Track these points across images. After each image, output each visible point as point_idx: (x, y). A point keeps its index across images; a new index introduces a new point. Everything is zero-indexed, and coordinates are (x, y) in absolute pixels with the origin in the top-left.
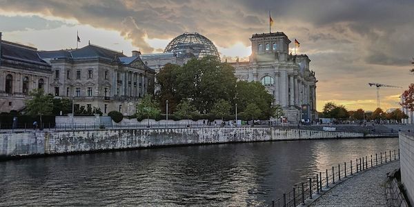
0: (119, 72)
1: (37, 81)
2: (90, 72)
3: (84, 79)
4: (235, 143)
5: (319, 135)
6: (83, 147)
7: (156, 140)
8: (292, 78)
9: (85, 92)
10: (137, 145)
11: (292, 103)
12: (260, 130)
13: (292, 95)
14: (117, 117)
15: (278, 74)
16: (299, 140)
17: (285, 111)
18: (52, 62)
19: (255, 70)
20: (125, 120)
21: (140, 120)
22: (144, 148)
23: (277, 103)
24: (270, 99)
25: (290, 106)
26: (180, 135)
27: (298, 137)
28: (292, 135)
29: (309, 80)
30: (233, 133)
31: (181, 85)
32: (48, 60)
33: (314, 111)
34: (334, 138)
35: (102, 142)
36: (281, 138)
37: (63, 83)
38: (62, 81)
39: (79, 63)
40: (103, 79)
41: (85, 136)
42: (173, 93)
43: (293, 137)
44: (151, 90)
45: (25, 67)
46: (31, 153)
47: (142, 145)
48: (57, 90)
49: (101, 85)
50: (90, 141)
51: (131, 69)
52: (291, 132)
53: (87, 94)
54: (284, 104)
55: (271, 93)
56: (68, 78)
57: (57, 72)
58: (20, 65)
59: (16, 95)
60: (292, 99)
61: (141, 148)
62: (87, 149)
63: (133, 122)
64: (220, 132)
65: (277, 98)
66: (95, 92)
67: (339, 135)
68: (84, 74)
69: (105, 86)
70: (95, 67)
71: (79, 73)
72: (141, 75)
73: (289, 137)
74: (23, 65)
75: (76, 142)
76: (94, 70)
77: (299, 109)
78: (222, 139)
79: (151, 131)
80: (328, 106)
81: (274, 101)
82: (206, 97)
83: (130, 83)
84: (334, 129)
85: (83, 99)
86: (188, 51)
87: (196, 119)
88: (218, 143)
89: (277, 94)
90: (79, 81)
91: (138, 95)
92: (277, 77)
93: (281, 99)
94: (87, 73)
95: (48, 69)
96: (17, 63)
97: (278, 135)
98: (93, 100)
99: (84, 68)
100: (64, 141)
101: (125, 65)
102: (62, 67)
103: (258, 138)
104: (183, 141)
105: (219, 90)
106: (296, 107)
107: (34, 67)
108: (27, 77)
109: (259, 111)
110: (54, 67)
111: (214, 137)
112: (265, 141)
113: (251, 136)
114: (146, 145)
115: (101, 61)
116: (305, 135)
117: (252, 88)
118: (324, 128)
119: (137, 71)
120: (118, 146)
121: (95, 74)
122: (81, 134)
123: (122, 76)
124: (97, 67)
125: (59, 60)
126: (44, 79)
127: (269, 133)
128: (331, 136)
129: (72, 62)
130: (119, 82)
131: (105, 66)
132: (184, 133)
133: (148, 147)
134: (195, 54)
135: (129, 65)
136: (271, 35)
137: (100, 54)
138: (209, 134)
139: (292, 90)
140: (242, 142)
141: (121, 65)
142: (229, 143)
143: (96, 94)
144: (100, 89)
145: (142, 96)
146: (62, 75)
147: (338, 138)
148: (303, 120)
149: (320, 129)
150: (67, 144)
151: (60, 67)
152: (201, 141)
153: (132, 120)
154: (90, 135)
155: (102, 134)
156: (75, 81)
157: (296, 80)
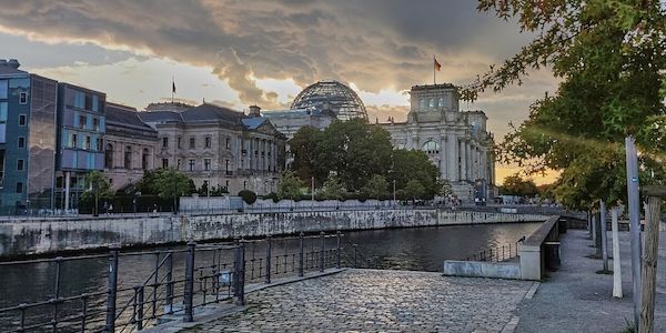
0: (244, 138)
1: (141, 152)
2: (207, 139)
3: (200, 149)
4: (393, 228)
5: (497, 218)
6: (221, 234)
7: (301, 225)
8: (463, 144)
9: (200, 164)
10: (280, 232)
11: (464, 177)
12: (424, 213)
13: (464, 167)
14: (249, 197)
15: (446, 140)
16: (472, 224)
17: (454, 188)
18: (158, 126)
19: (415, 133)
20: (259, 201)
21: (276, 201)
22: (287, 235)
23: (444, 177)
24: (435, 171)
25: (460, 181)
26: (328, 219)
27: (470, 221)
28: (462, 218)
29: (486, 145)
30: (390, 217)
31: (322, 155)
32: (153, 124)
33: (492, 185)
34: (516, 222)
35: (242, 227)
36: (449, 223)
37: (173, 153)
38: (171, 151)
39: (194, 127)
40: (224, 148)
41: (222, 221)
42: (312, 166)
43: (465, 222)
44: (281, 161)
45: (127, 134)
46: (166, 241)
47: (286, 231)
48: (165, 162)
49: (222, 157)
50: (228, 226)
51: (258, 135)
52: (461, 214)
53: (204, 167)
54: (453, 178)
55: (436, 163)
56: (179, 147)
57: (166, 140)
58: (121, 131)
59: (118, 170)
60: (464, 172)
61: (284, 235)
62: (226, 237)
63: (269, 203)
64: (375, 216)
65: (443, 171)
66: (215, 165)
67: (522, 218)
68: (200, 142)
69: (225, 156)
70: (214, 133)
71: (192, 141)
72: (270, 142)
73: (459, 221)
74: (125, 132)
75: (213, 228)
76: (213, 138)
77: (472, 183)
78: (379, 224)
79: (295, 215)
80: (509, 180)
81: (440, 174)
82: (356, 172)
83: (256, 153)
84: (514, 211)
85: (199, 174)
86: (326, 107)
87: (344, 198)
88: (373, 229)
89: (443, 165)
90: (192, 151)
91: (267, 168)
92: (443, 142)
93: (449, 171)
94: (204, 141)
95: (153, 136)
96: (118, 129)
97: (445, 218)
98: (213, 175)
99: (199, 134)
100: (201, 227)
101: (251, 130)
102: (172, 133)
103: (421, 223)
104: (332, 227)
105: (371, 162)
106: (469, 182)
107: (138, 134)
108: (129, 148)
109: (421, 189)
110: (161, 132)
111: (368, 222)
112: (429, 226)
113: (412, 219)
114: (290, 231)
115: (221, 126)
116: (478, 218)
117: (412, 159)
118: (503, 210)
119: (265, 137)
120: (259, 233)
121: (214, 142)
122: (219, 219)
123: (247, 143)
124: (217, 133)
125: (168, 125)
126: (149, 148)
127: (435, 216)
128: (511, 219)
129: (184, 127)
130: (244, 151)
131: (227, 132)
132: (334, 217)
133: (292, 234)
134: (334, 110)
135: (256, 130)
136: (436, 87)
137: (220, 117)
138: (362, 218)
139: (463, 160)
140: (402, 227)
141: (245, 129)
142: (386, 228)
143: (216, 168)
144: (220, 161)
145: (272, 169)
146: (172, 143)
147: (520, 222)
148: (477, 200)
149: (497, 210)
150: (205, 230)
151: (170, 133)
152: (352, 227)
153: (267, 200)
154: (229, 220)
155: (241, 219)
156: (188, 151)
157: (469, 147)
